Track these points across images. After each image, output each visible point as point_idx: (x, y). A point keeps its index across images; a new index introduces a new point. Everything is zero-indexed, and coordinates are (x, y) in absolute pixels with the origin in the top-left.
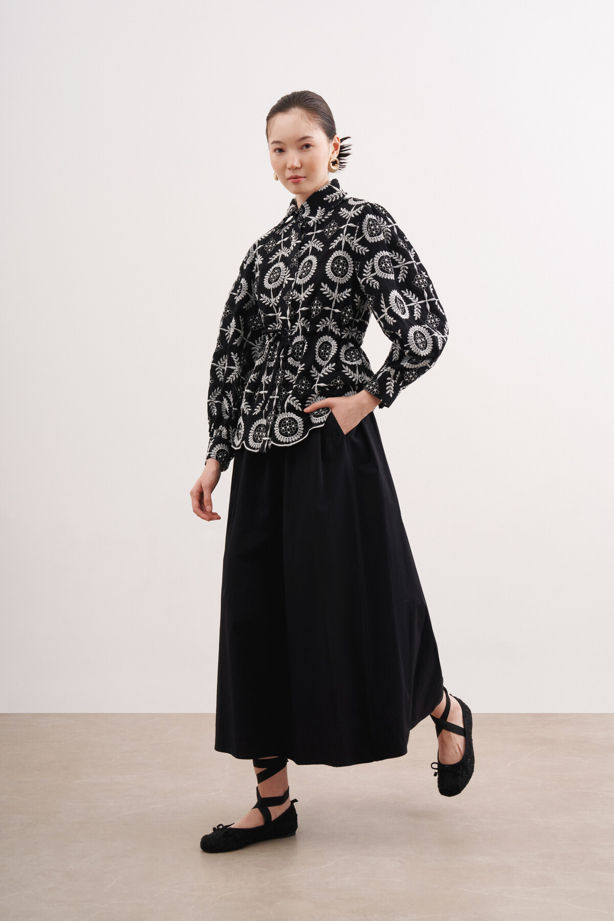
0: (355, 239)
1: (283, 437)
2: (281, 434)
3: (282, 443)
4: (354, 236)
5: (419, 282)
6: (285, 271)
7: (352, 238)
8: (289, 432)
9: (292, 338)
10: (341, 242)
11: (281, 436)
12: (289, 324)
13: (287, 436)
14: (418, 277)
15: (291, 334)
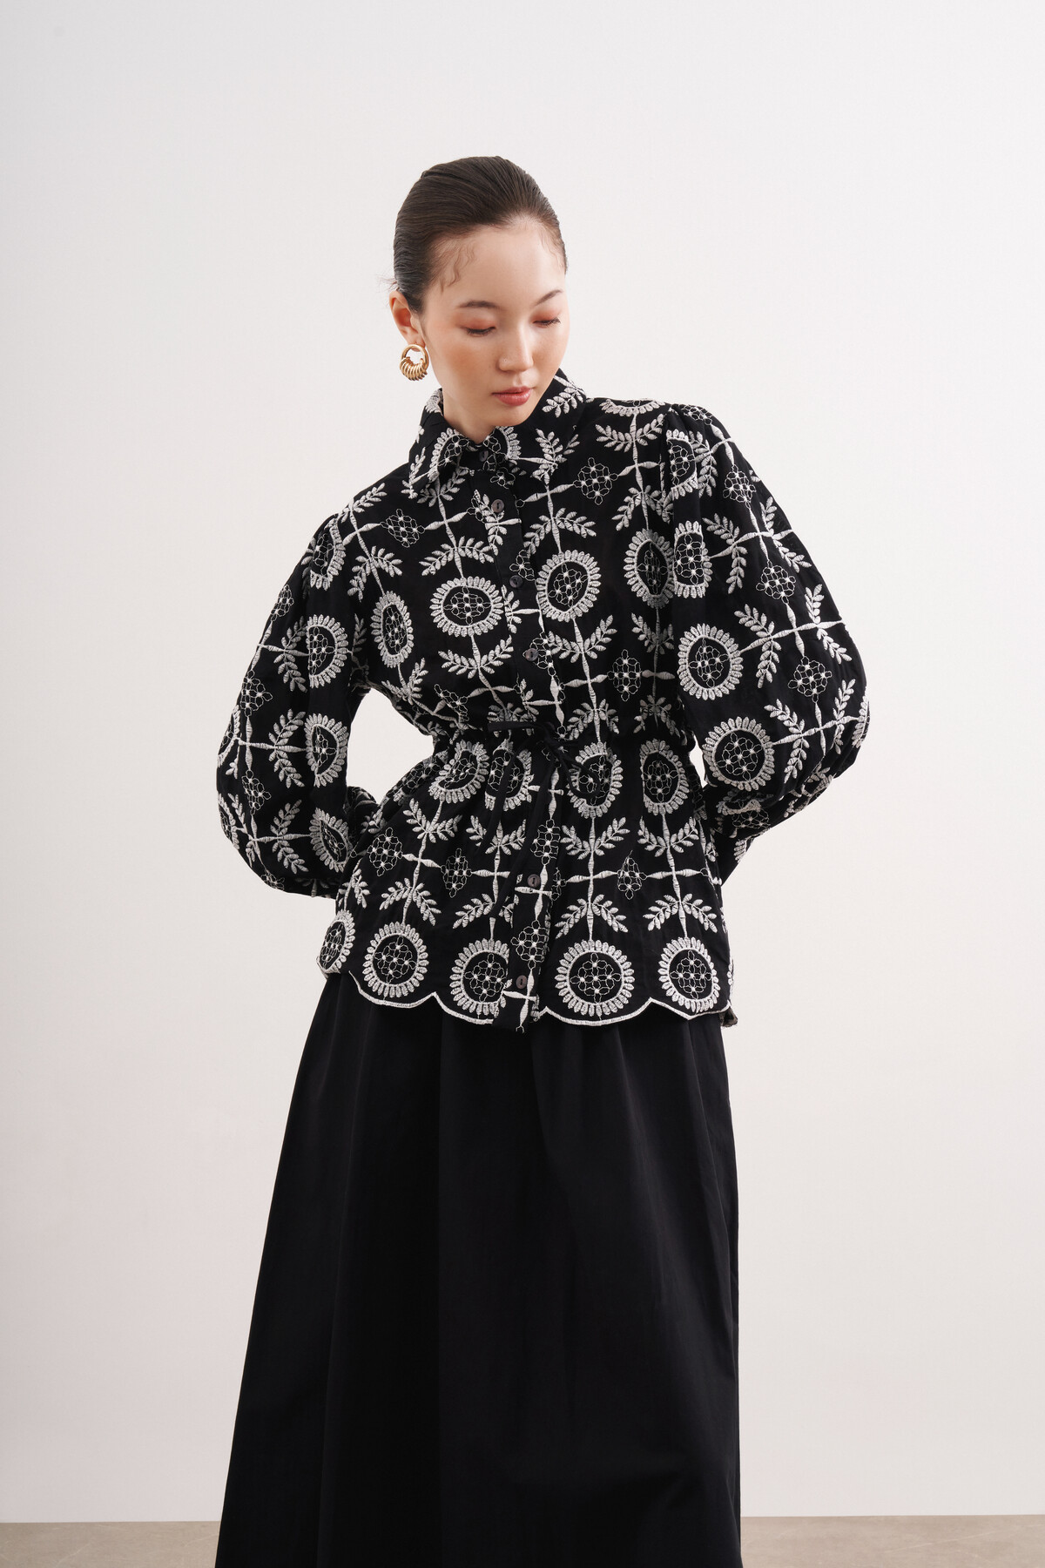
0: (663, 496)
1: (581, 1001)
2: (577, 995)
3: (578, 1016)
4: (659, 489)
5: (772, 584)
6: (500, 598)
7: (656, 493)
8: (597, 991)
9: (577, 746)
10: (638, 509)
11: (576, 998)
12: (560, 715)
13: (590, 999)
14: (768, 571)
15: (567, 737)
